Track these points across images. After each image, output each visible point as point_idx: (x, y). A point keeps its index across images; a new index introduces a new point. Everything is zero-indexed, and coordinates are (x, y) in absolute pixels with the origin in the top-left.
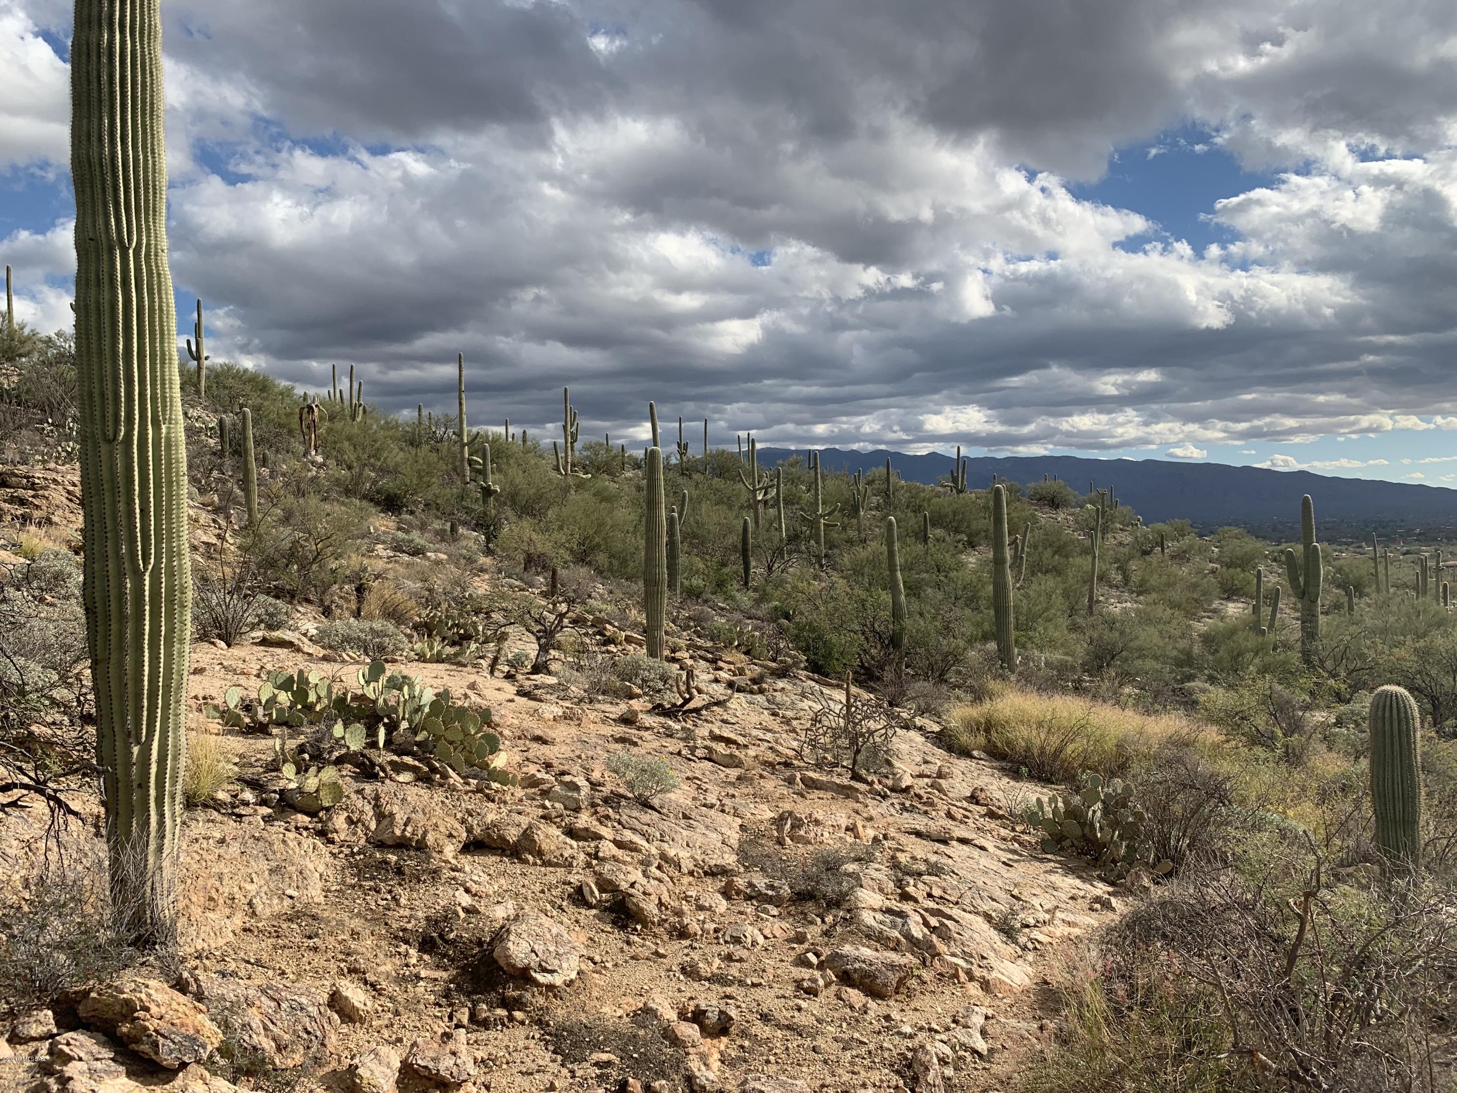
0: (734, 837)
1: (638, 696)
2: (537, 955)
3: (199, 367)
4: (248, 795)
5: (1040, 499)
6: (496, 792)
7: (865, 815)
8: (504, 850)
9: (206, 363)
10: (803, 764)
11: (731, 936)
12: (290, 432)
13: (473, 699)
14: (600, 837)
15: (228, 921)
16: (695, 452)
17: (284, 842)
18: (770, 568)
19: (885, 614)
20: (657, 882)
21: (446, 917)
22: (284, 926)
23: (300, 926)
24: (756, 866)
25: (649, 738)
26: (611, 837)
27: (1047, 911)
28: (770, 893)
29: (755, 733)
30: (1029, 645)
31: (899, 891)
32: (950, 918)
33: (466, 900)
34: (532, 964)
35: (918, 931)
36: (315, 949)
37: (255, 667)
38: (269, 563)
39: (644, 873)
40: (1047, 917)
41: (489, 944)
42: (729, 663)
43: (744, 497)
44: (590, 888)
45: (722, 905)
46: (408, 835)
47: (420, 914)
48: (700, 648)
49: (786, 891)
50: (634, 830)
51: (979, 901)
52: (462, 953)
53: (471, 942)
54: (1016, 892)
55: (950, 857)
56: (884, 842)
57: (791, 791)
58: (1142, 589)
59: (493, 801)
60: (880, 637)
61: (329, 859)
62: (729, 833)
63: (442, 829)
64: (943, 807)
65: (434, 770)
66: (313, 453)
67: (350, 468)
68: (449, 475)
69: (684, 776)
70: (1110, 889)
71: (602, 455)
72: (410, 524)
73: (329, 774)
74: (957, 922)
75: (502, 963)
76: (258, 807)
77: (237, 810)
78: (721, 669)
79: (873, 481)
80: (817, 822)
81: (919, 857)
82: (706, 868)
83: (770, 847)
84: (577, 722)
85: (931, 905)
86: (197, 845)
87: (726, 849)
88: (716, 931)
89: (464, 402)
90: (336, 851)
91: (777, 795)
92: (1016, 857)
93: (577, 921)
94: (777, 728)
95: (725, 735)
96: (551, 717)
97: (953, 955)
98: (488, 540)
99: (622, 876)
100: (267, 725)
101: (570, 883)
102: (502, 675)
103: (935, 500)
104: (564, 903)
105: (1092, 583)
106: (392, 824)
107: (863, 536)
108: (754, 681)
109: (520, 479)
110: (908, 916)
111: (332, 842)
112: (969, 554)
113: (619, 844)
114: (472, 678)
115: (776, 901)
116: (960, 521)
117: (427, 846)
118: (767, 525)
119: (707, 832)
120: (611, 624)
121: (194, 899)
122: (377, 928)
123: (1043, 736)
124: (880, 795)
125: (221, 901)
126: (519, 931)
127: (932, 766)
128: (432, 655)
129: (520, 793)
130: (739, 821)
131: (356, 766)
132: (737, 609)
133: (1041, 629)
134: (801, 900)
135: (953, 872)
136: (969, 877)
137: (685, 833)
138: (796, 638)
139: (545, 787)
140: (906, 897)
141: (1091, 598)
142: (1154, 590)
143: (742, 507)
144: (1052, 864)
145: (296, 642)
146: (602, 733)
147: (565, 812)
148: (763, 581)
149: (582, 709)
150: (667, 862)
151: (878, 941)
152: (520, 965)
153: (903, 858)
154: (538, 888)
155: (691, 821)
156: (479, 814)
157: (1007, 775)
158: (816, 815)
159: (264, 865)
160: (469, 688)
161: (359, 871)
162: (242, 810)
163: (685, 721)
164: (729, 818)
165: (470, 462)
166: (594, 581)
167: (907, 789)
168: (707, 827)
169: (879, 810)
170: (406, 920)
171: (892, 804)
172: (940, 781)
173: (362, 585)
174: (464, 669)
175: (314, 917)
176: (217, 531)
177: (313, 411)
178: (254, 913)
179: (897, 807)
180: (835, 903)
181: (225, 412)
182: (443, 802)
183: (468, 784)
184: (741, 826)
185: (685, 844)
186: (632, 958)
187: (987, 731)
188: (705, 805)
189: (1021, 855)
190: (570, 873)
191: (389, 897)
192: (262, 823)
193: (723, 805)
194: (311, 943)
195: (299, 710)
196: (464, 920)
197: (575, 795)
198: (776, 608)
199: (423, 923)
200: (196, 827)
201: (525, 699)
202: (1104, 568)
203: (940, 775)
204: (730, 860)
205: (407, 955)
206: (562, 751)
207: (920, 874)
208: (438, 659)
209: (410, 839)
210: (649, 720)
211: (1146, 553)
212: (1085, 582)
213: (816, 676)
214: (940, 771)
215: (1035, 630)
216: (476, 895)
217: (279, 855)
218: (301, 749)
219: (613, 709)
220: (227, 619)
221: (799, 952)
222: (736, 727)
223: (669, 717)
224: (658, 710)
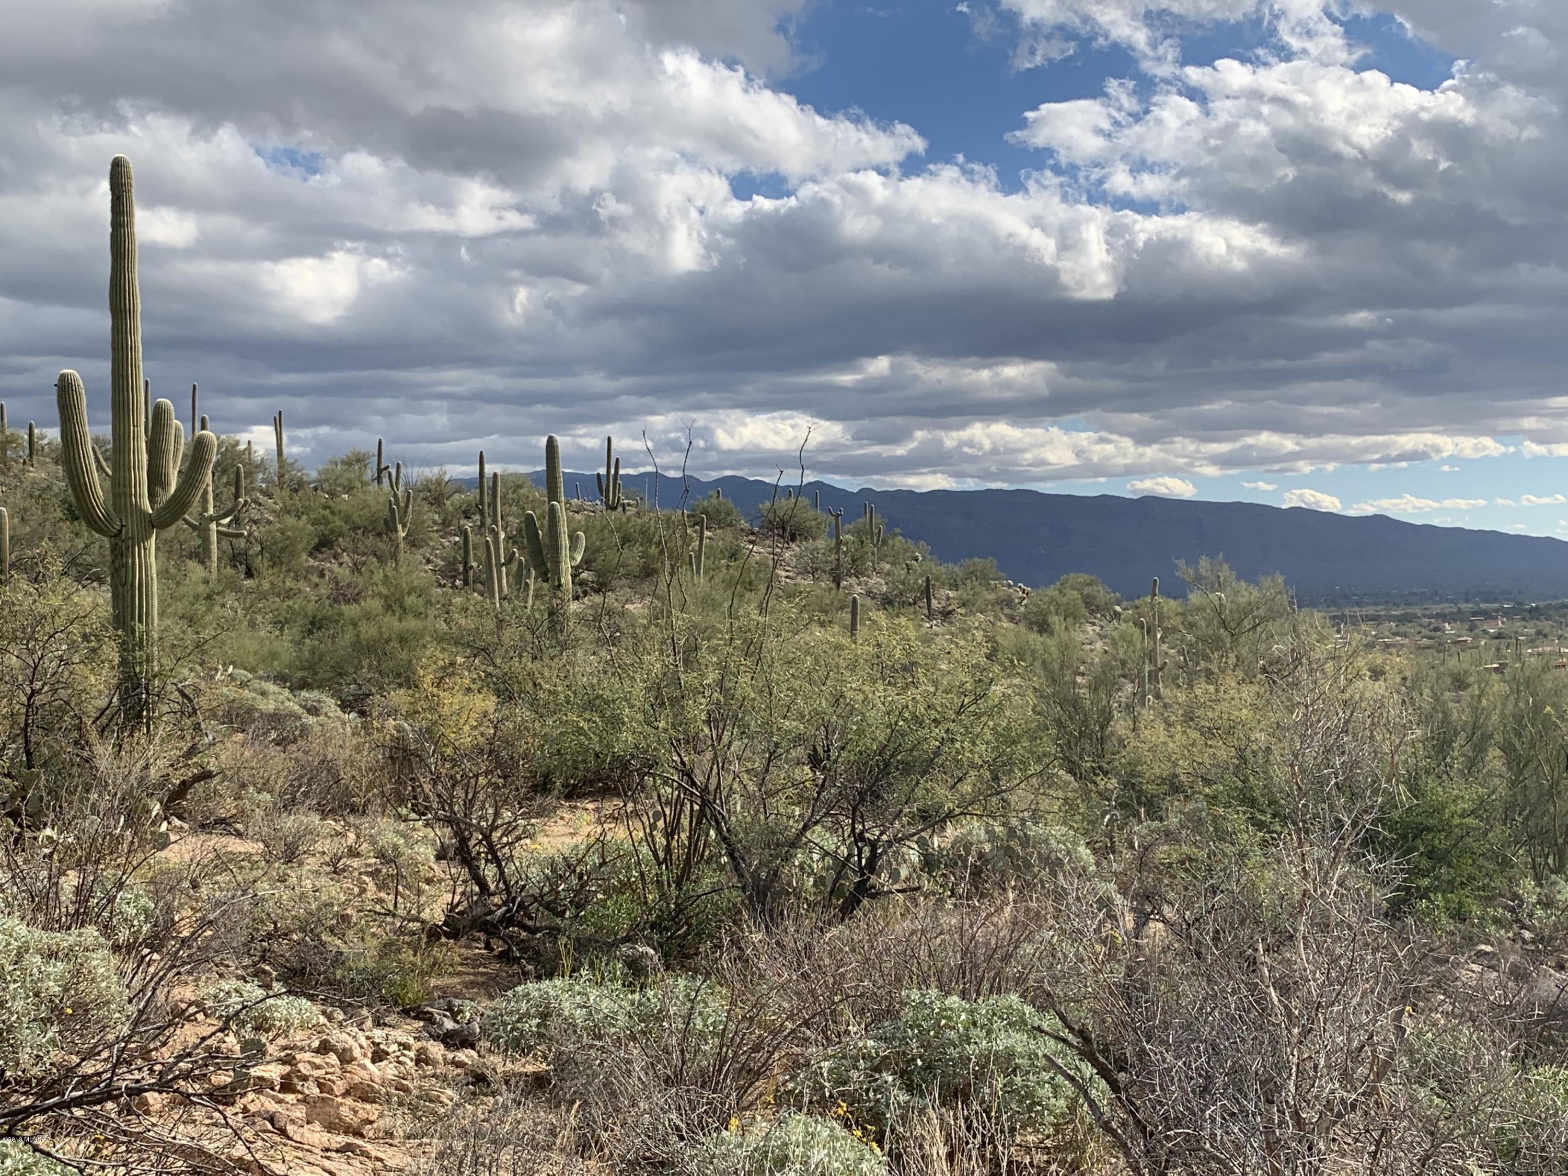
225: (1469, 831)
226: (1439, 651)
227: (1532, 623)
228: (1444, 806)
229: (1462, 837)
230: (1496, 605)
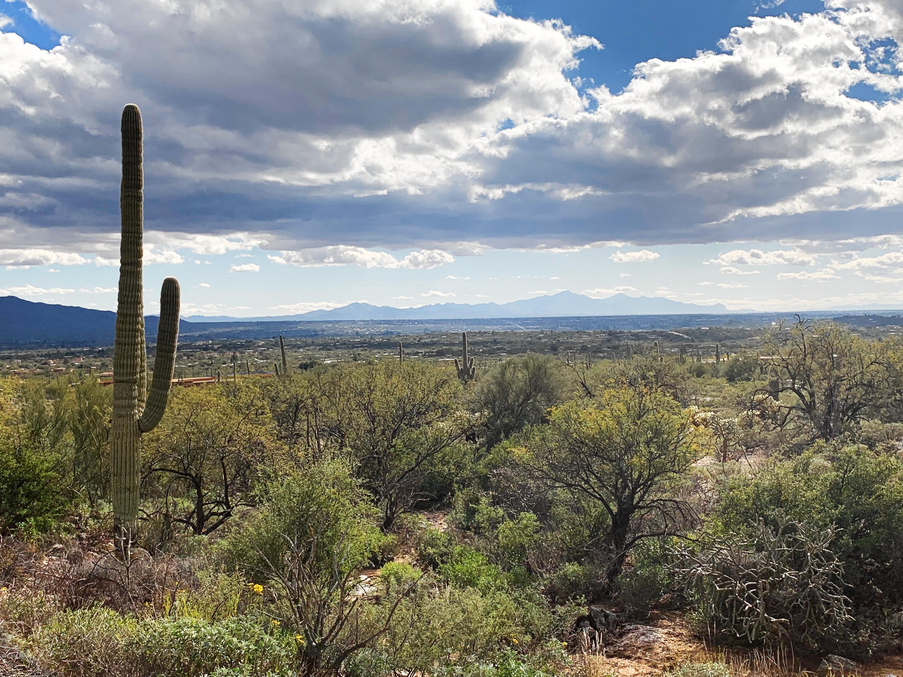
225: (51, 479)
226: (47, 376)
227: (99, 359)
228: (35, 466)
229: (47, 484)
230: (78, 349)
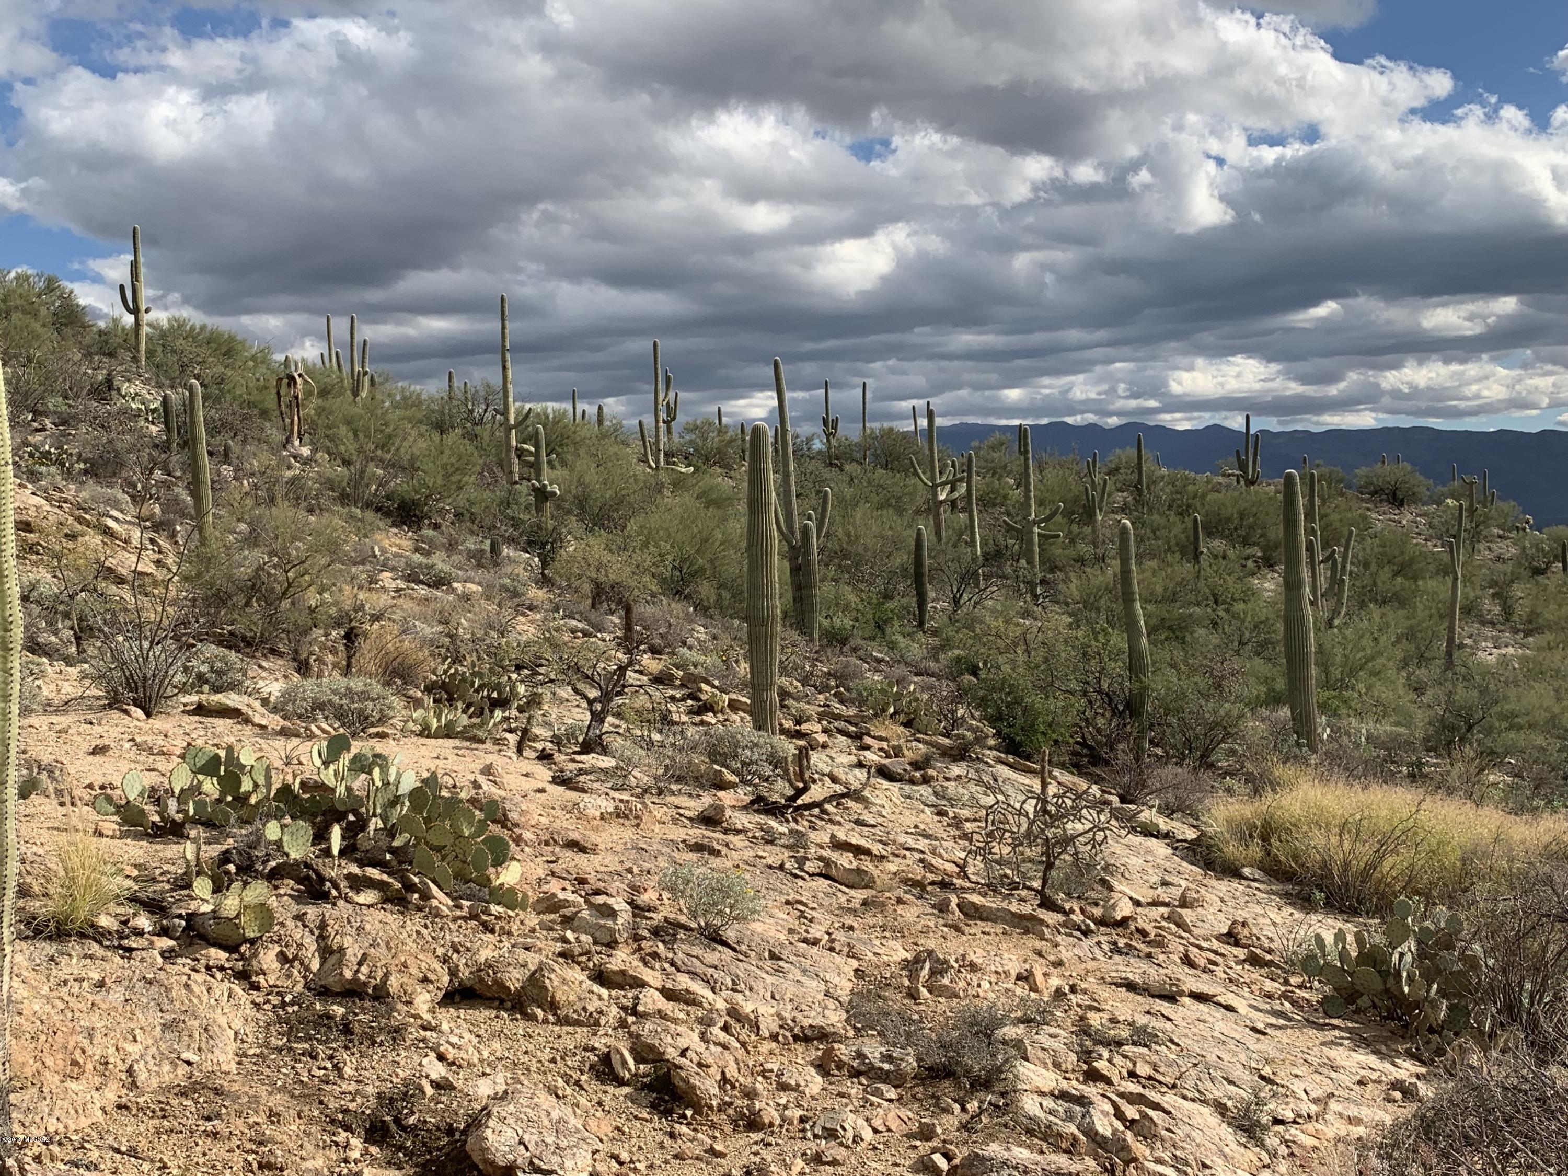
0: (845, 985)
1: (733, 786)
2: (527, 1149)
3: (137, 323)
4: (144, 922)
5: (1376, 492)
6: (498, 918)
7: (1052, 958)
8: (502, 1002)
9: (146, 318)
10: (968, 885)
11: (824, 1128)
12: (264, 413)
13: (485, 787)
14: (643, 984)
15: (96, 1095)
16: (850, 432)
17: (187, 986)
18: (956, 601)
19: (1117, 667)
20: (719, 1049)
21: (406, 1094)
22: (175, 1102)
23: (197, 1103)
24: (872, 1028)
25: (740, 845)
26: (659, 985)
27: (1316, 1101)
28: (886, 1066)
29: (902, 838)
30: (1343, 711)
31: (1085, 1067)
32: (1157, 1107)
33: (437, 1070)
34: (519, 1161)
35: (1104, 1125)
36: (215, 1135)
37: (179, 745)
38: (219, 599)
39: (703, 1037)
40: (1314, 1109)
41: (464, 1132)
42: (880, 739)
43: (922, 495)
44: (622, 1055)
45: (815, 1083)
46: (362, 978)
47: (370, 1090)
48: (838, 717)
49: (910, 1063)
50: (693, 974)
51: (1209, 1084)
52: (424, 1144)
53: (438, 1129)
54: (1267, 1071)
55: (1169, 1019)
56: (1072, 997)
57: (941, 921)
58: (1531, 627)
59: (492, 931)
60: (1111, 700)
61: (249, 1011)
62: (836, 980)
63: (413, 970)
64: (1177, 947)
65: (410, 887)
66: (297, 443)
67: (347, 463)
68: (491, 471)
69: (784, 898)
70: (1423, 1070)
71: (713, 441)
72: (431, 542)
73: (258, 891)
74: (1168, 1113)
75: (476, 1158)
76: (155, 938)
77: (125, 942)
78: (867, 748)
79: (1117, 469)
80: (973, 967)
81: (1121, 1018)
82: (797, 1030)
83: (896, 1001)
84: (634, 822)
85: (1132, 1087)
86: (66, 989)
87: (831, 1004)
88: (802, 1120)
89: (509, 364)
90: (260, 1000)
91: (919, 927)
92: (1282, 1022)
93: (600, 1104)
94: (941, 833)
95: (854, 841)
96: (598, 814)
97: (1158, 1161)
98: (545, 564)
99: (669, 1040)
100: (181, 825)
101: (593, 1049)
102: (534, 755)
103: (1211, 497)
104: (584, 1078)
105: (1454, 617)
106: (340, 963)
107: (1100, 552)
108: (916, 765)
109: (592, 477)
110: (1091, 1103)
111: (256, 987)
112: (1264, 577)
113: (669, 995)
114: (489, 759)
115: (896, 1079)
116: (1251, 527)
117: (388, 994)
118: (954, 538)
119: (803, 979)
120: (708, 683)
121: (49, 1062)
122: (306, 1108)
123: (1347, 845)
124: (1079, 929)
125: (90, 1066)
126: (504, 1114)
127: (1172, 890)
128: (439, 727)
129: (532, 920)
130: (855, 964)
131: (299, 881)
132: (902, 660)
133: (1361, 687)
134: (933, 1078)
135: (1172, 1041)
136: (1196, 1048)
137: (769, 979)
138: (983, 703)
139: (567, 912)
140: (1093, 1076)
141: (1451, 640)
142: (1550, 628)
143: (917, 512)
144: (1337, 1033)
145: (244, 709)
146: (671, 837)
147: (593, 948)
148: (946, 619)
149: (643, 803)
150: (739, 1021)
151: (1044, 1139)
152: (501, 1162)
153: (1095, 1019)
154: (547, 1055)
155: (781, 963)
156: (468, 950)
157: (1292, 904)
158: (971, 957)
159: (156, 1019)
160: (482, 772)
161: (291, 1028)
162: (132, 942)
163: (796, 821)
164: (839, 959)
165: (520, 453)
166: (692, 621)
167: (1124, 922)
168: (804, 972)
169: (1076, 951)
170: (349, 1097)
171: (1099, 943)
172: (1183, 911)
173: (352, 629)
174: (481, 746)
175: (217, 1091)
176: (157, 556)
177: (295, 383)
178: (134, 1083)
179: (1106, 947)
180: (984, 1083)
181: (172, 387)
182: (418, 932)
183: (459, 907)
184: (856, 970)
185: (768, 995)
186: (676, 1157)
187: (1265, 838)
188: (805, 941)
189: (1290, 1019)
190: (595, 1034)
191: (329, 1065)
192: (160, 960)
193: (832, 941)
194: (209, 1126)
195: (229, 804)
196: (432, 1099)
197: (610, 923)
198: (958, 660)
199: (373, 1101)
200: (68, 965)
201: (562, 789)
202: (1472, 595)
203: (1184, 903)
204: (835, 1018)
205: (347, 1146)
206: (606, 862)
207: (1119, 1044)
208: (448, 732)
209: (365, 984)
210: (742, 820)
211: (1538, 572)
212: (1442, 617)
213: (1011, 759)
214: (1183, 896)
215: (1353, 689)
216: (453, 1064)
217: (178, 1005)
218: (225, 858)
219: (691, 803)
220: (145, 678)
221: (923, 1153)
222: (876, 831)
223: (774, 815)
224: (760, 805)
